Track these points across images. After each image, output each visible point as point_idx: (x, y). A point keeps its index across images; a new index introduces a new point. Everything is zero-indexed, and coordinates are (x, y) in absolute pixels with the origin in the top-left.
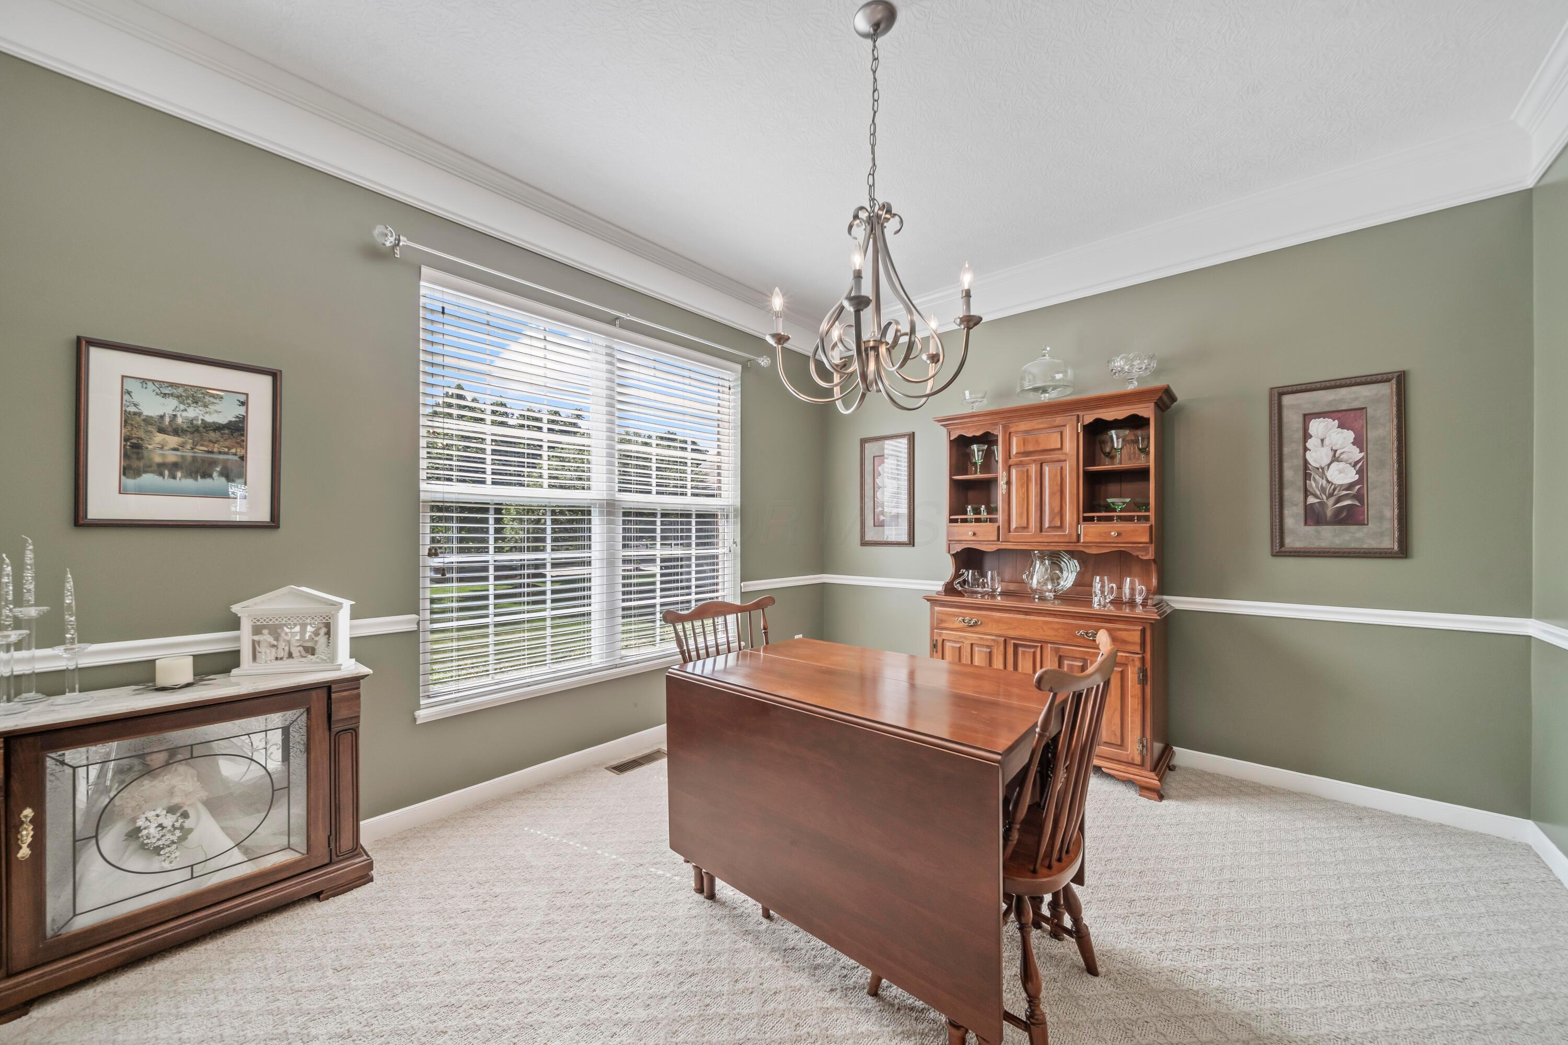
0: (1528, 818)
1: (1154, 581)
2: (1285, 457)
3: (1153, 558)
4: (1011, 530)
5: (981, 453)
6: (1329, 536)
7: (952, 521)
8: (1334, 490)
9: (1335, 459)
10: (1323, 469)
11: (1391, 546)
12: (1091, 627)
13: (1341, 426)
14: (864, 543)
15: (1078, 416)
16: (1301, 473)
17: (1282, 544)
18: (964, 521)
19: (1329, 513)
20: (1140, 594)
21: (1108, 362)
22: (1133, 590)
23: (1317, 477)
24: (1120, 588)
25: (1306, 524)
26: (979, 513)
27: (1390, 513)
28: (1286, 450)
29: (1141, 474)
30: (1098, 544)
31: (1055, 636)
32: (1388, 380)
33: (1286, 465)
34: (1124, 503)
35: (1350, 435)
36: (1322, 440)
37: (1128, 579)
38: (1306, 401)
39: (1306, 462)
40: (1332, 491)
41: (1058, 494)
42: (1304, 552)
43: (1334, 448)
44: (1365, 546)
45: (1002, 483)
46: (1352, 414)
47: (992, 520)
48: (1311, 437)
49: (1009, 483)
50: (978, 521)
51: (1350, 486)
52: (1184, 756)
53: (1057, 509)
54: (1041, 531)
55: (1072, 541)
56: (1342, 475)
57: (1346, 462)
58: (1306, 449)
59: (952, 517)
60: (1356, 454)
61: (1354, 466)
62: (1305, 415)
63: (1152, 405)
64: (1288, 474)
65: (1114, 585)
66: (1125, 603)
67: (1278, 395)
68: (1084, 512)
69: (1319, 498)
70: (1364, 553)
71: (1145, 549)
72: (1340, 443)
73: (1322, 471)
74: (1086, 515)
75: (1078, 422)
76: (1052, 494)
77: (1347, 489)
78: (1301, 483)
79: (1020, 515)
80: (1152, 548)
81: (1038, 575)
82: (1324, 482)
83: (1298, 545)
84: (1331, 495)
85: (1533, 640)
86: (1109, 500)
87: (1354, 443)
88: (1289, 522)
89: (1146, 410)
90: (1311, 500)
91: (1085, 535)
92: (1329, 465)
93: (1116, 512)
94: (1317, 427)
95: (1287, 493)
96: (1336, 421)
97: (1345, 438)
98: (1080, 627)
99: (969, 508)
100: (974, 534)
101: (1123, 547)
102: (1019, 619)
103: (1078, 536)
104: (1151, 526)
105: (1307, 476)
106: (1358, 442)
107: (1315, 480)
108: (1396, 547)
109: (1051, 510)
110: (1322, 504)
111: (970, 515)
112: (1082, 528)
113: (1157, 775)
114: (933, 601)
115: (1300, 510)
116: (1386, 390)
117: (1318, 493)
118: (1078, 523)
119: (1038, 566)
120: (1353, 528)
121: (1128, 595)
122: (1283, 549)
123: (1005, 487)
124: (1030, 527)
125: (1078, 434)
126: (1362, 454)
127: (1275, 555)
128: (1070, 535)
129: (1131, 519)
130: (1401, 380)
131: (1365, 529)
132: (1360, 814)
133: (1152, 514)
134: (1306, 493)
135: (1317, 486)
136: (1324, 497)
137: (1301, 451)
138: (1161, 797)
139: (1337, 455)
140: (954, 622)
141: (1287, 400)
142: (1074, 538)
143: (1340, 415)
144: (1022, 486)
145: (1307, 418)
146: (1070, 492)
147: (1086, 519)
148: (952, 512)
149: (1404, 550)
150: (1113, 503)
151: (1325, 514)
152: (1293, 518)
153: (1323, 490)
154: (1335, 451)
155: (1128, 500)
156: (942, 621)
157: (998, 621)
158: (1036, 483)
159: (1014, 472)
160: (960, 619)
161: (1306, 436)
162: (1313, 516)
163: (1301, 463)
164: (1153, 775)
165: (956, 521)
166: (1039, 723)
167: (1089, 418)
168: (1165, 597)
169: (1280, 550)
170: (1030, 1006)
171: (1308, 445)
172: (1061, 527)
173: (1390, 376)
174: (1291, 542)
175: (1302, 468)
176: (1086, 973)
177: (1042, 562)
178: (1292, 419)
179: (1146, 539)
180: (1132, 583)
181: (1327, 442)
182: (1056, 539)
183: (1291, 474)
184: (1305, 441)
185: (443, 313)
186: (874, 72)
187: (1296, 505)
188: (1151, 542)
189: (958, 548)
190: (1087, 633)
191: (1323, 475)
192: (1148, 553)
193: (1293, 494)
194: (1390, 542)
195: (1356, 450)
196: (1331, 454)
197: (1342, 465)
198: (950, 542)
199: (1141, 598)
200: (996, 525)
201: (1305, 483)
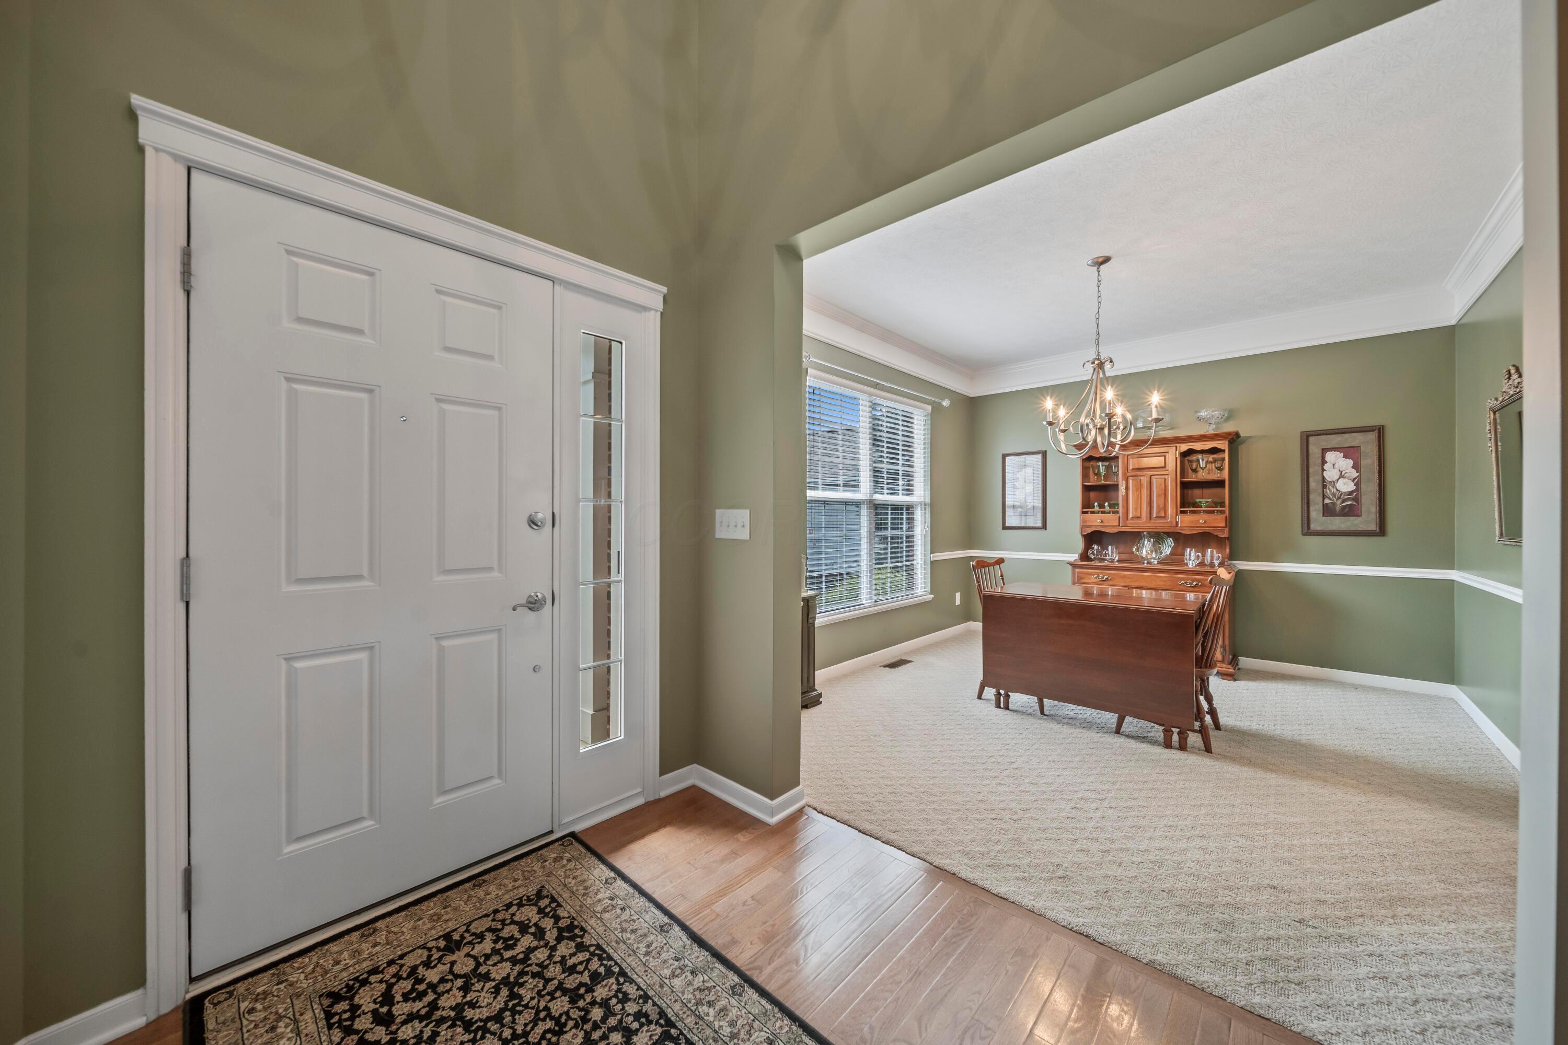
0: (1453, 684)
1: (1228, 550)
2: (1311, 475)
3: (1227, 536)
4: (1129, 519)
5: (1104, 467)
6: (1337, 523)
7: (1083, 513)
8: (1341, 495)
9: (1342, 476)
10: (1334, 482)
11: (1374, 529)
12: (1189, 579)
13: (1345, 457)
14: (1005, 527)
15: (1176, 447)
16: (1321, 484)
17: (1309, 528)
18: (1093, 513)
19: (1338, 508)
20: (1217, 560)
21: (1196, 412)
22: (1212, 557)
23: (1330, 487)
24: (1204, 556)
25: (1324, 515)
26: (1104, 507)
27: (1374, 509)
28: (1311, 470)
29: (1220, 484)
30: (1191, 528)
31: (1164, 585)
32: (1373, 431)
33: (1311, 479)
34: (1207, 502)
35: (1351, 462)
36: (1334, 465)
37: (1209, 550)
38: (1325, 441)
39: (1323, 478)
40: (1340, 495)
41: (1163, 496)
42: (1323, 533)
43: (1341, 470)
44: (1360, 529)
45: (1122, 488)
46: (1352, 450)
47: (1114, 512)
48: (1326, 462)
49: (1127, 488)
50: (1103, 512)
51: (1351, 493)
52: (1244, 662)
53: (1162, 506)
54: (1150, 520)
55: (1173, 525)
56: (1345, 486)
57: (1348, 478)
58: (1323, 470)
59: (1084, 510)
60: (1354, 474)
61: (1353, 481)
62: (1323, 449)
63: (1227, 442)
64: (1313, 485)
65: (1200, 554)
66: (1207, 566)
67: (1306, 437)
68: (1181, 508)
69: (1331, 500)
70: (1359, 533)
71: (1222, 531)
72: (1344, 467)
73: (1333, 483)
74: (1182, 509)
75: (1176, 450)
76: (1158, 496)
77: (1348, 495)
78: (1320, 491)
79: (1136, 509)
80: (1227, 530)
81: (1146, 549)
82: (1335, 490)
83: (1319, 528)
84: (1339, 498)
85: (1455, 583)
86: (1198, 500)
87: (1353, 467)
88: (1313, 514)
89: (1223, 445)
90: (1327, 501)
91: (1182, 522)
92: (1338, 480)
93: (1202, 507)
94: (1330, 456)
95: (1312, 497)
96: (1342, 454)
97: (1347, 464)
98: (1181, 579)
99: (1096, 504)
100: (1102, 522)
101: (1207, 530)
102: (1139, 575)
103: (1177, 523)
104: (1226, 517)
105: (1324, 487)
106: (1356, 467)
107: (1329, 489)
108: (1378, 530)
109: (1158, 506)
110: (1333, 503)
111: (1097, 509)
112: (1179, 518)
113: (1232, 666)
114: (1074, 565)
115: (1320, 507)
116: (1373, 436)
117: (1331, 497)
118: (1177, 514)
119: (1146, 542)
120: (1352, 518)
121: (1209, 560)
122: (1309, 531)
123: (1124, 491)
124: (1142, 517)
125: (1176, 458)
126: (1358, 474)
127: (1304, 534)
128: (1171, 522)
129: (1213, 512)
130: (1380, 431)
131: (1359, 519)
132: (1355, 687)
133: (1227, 509)
134: (1324, 497)
135: (1330, 493)
136: (1335, 499)
137: (1321, 471)
138: (1235, 680)
139: (1343, 474)
140: (1090, 578)
141: (1311, 439)
142: (1174, 524)
143: (1344, 450)
144: (1137, 490)
145: (1324, 451)
146: (1171, 496)
147: (1182, 512)
148: (1083, 507)
149: (1382, 531)
150: (1200, 502)
151: (1336, 509)
152: (1316, 512)
153: (1334, 495)
154: (1342, 472)
155: (1210, 500)
156: (1081, 578)
157: (1123, 577)
158: (1147, 489)
159: (1131, 481)
160: (1095, 576)
161: (1324, 462)
162: (1328, 511)
163: (1321, 478)
164: (1230, 666)
165: (1087, 513)
166: (1208, 600)
167: (1184, 447)
168: (1233, 562)
169: (1307, 531)
170: (1209, 706)
171: (1324, 467)
172: (1164, 517)
173: (1374, 428)
174: (1314, 526)
175: (1321, 481)
176: (1215, 731)
177: (1149, 541)
178: (1315, 450)
179: (1223, 525)
180: (1212, 552)
181: (1336, 466)
182: (1162, 525)
183: (1314, 484)
184: (1323, 465)
185: (814, 393)
186: (1099, 287)
187: (1318, 504)
188: (1226, 527)
189: (1089, 531)
190: (1186, 583)
191: (1334, 486)
192: (1224, 533)
193: (1315, 498)
194: (1373, 527)
195: (1354, 471)
196: (1339, 473)
197: (1345, 480)
198: (1082, 527)
199: (1218, 562)
200: (1117, 516)
201: (1323, 491)
